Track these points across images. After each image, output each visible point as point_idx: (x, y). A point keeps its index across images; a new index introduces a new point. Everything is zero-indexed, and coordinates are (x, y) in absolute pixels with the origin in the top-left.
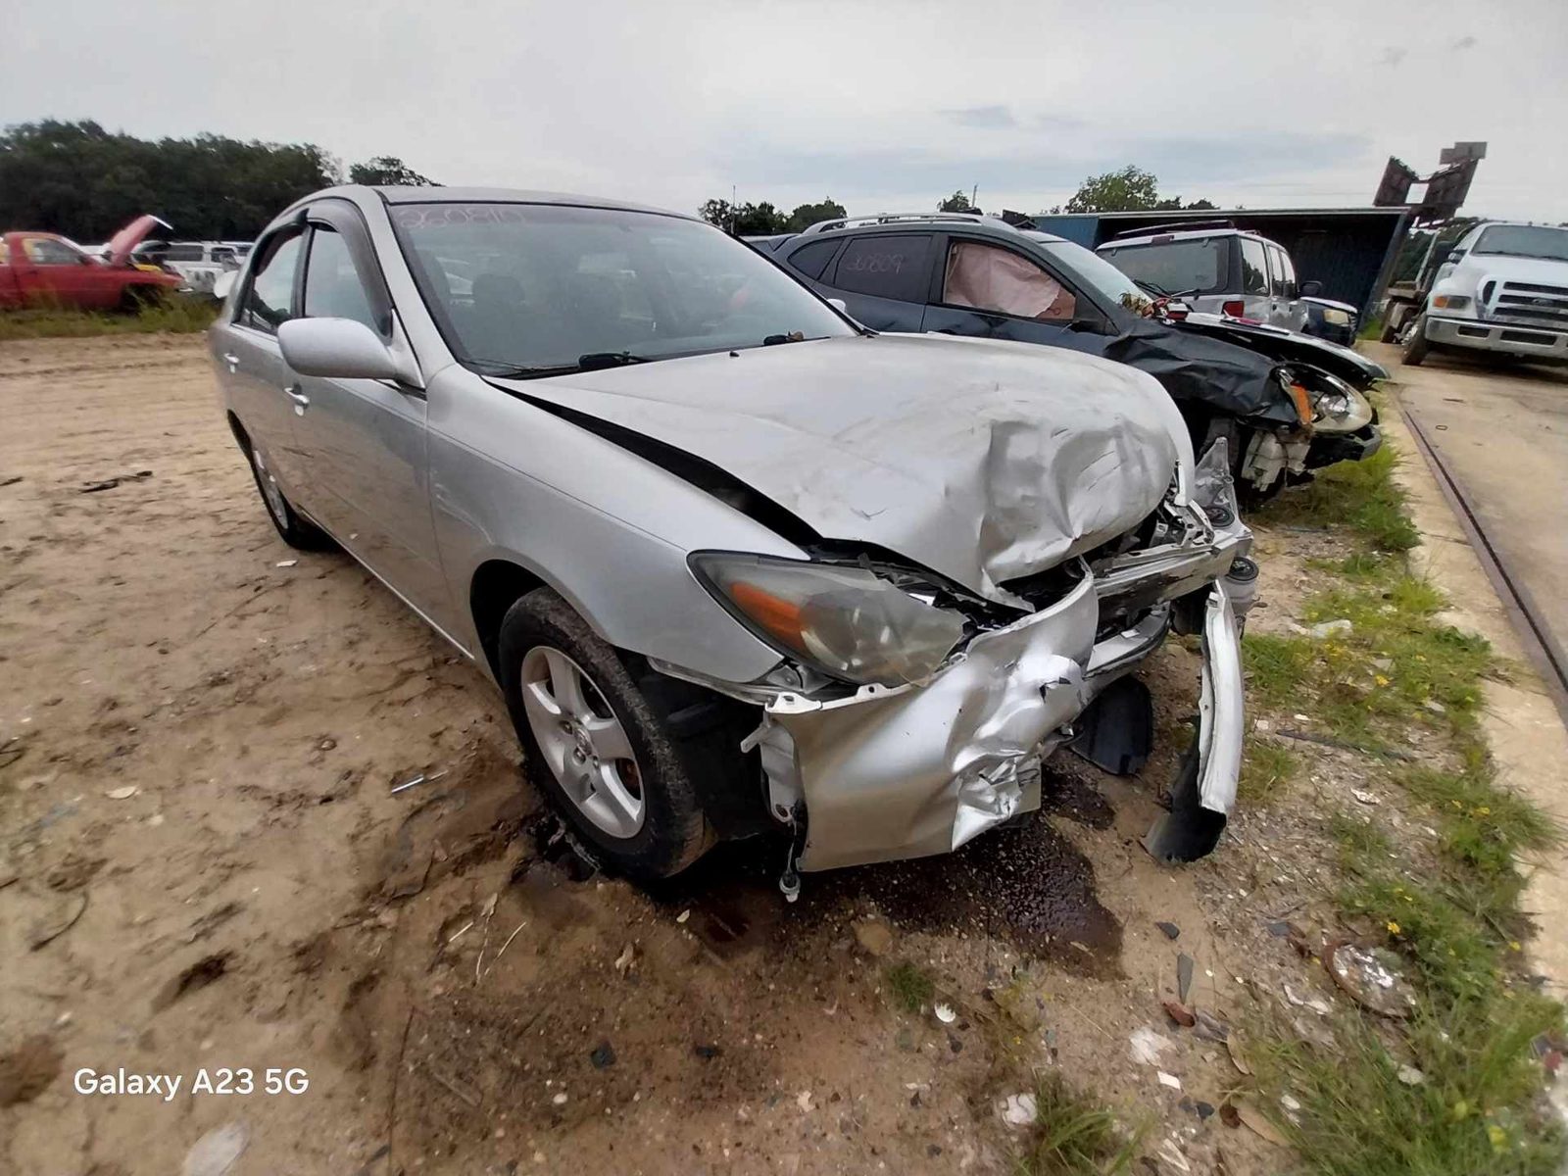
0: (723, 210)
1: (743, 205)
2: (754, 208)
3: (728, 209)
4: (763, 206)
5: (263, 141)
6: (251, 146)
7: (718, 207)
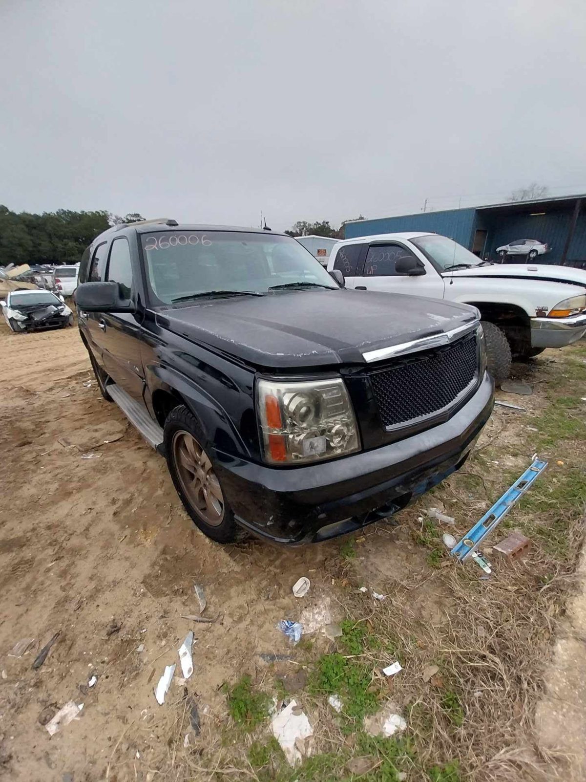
0: (305, 226)
1: (315, 222)
2: (320, 224)
3: (307, 225)
4: (324, 222)
5: (86, 211)
6: (80, 213)
7: (302, 224)
